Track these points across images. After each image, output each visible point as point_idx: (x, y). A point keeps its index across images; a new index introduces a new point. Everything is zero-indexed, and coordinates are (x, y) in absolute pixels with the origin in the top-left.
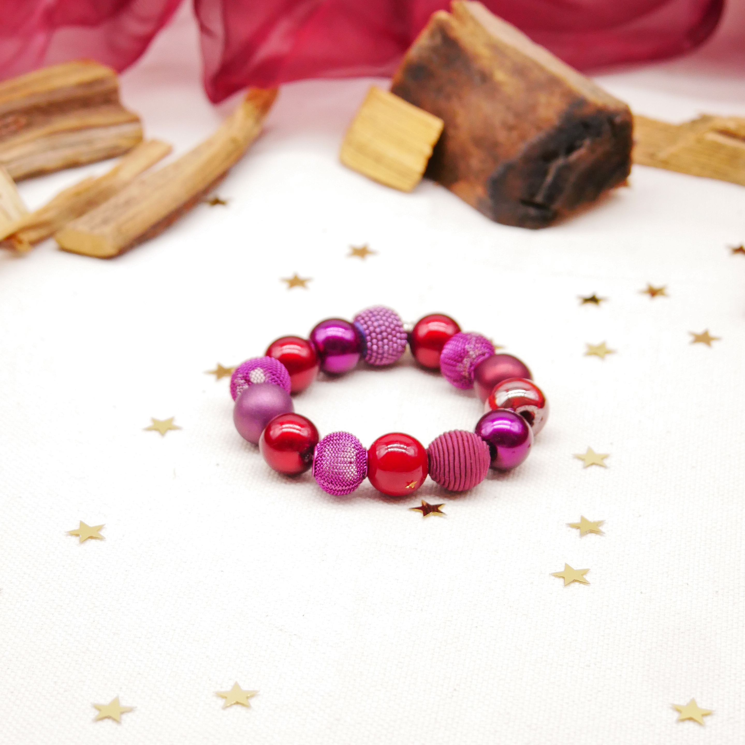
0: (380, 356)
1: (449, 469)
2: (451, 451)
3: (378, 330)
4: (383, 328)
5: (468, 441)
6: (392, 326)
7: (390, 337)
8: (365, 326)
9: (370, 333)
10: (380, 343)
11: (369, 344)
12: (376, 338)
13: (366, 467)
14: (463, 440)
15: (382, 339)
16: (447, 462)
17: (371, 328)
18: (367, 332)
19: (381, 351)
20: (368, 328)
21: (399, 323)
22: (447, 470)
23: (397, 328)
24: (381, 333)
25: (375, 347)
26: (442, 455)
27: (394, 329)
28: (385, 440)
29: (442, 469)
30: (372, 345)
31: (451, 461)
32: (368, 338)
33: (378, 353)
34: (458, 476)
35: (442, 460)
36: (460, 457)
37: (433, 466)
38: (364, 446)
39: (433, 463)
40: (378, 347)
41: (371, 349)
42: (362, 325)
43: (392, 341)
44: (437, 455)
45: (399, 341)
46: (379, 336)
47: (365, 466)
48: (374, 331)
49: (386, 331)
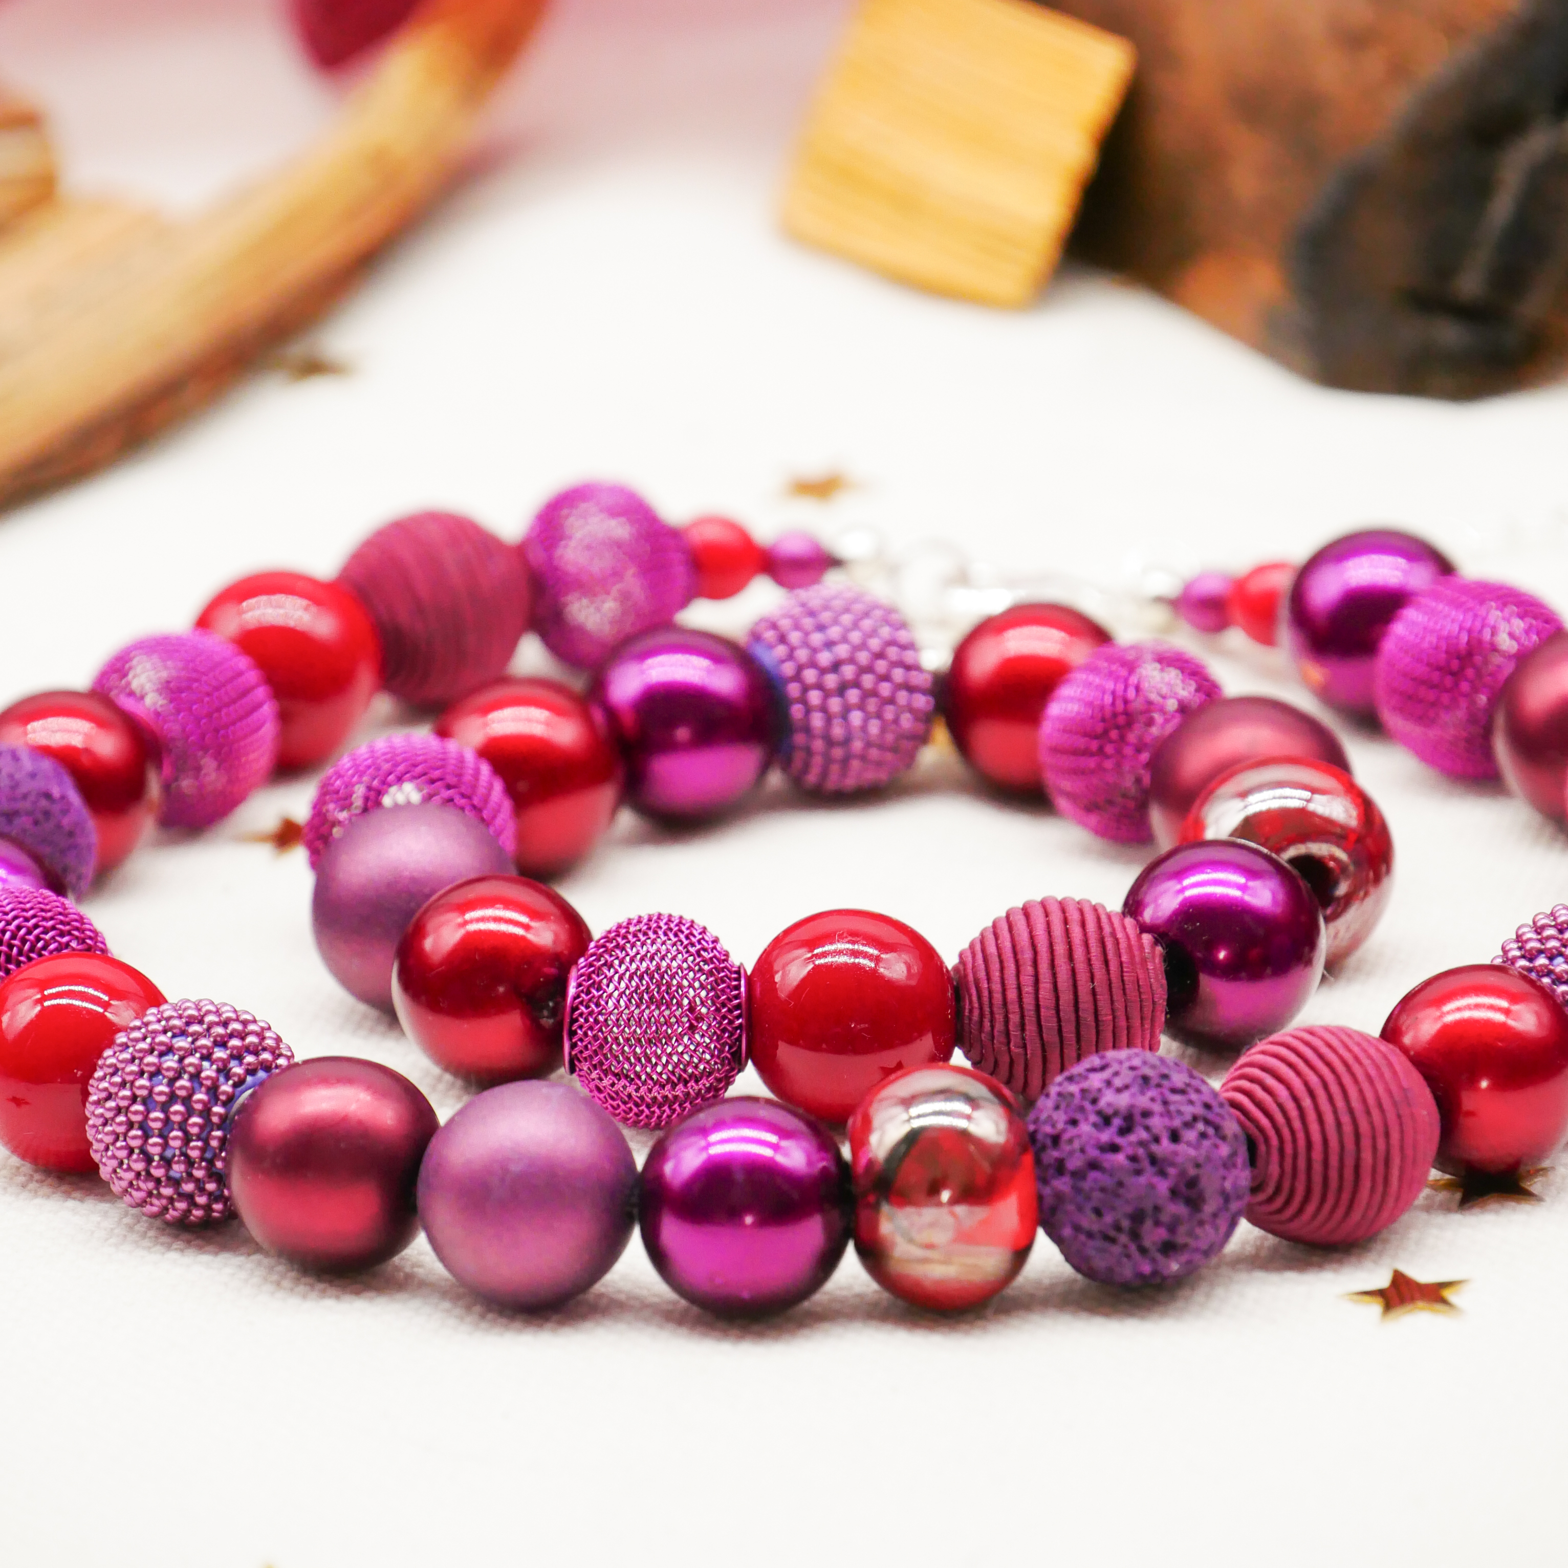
0: (838, 753)
1: (1023, 1017)
2: (1027, 955)
3: (825, 658)
4: (842, 651)
5: (1083, 924)
6: (875, 644)
7: (868, 680)
8: (781, 650)
9: (800, 668)
10: (835, 704)
11: (797, 711)
12: (819, 686)
13: (740, 1021)
14: (1066, 921)
15: (841, 690)
16: (1012, 995)
17: (802, 655)
18: (788, 669)
19: (838, 731)
20: (791, 656)
21: (903, 636)
22: (1014, 1018)
23: (893, 652)
24: (835, 666)
25: (817, 720)
26: (996, 975)
27: (880, 655)
28: (804, 934)
29: (999, 1017)
30: (808, 710)
31: (1028, 989)
32: (794, 689)
33: (830, 742)
34: (1051, 1036)
35: (996, 987)
36: (1054, 975)
37: (971, 1011)
38: (735, 959)
39: (971, 1002)
40: (829, 719)
41: (807, 729)
42: (771, 647)
43: (874, 693)
44: (982, 974)
45: (902, 697)
46: (831, 680)
47: (738, 1017)
48: (813, 664)
49: (851, 660)
